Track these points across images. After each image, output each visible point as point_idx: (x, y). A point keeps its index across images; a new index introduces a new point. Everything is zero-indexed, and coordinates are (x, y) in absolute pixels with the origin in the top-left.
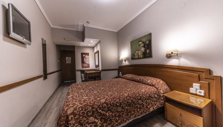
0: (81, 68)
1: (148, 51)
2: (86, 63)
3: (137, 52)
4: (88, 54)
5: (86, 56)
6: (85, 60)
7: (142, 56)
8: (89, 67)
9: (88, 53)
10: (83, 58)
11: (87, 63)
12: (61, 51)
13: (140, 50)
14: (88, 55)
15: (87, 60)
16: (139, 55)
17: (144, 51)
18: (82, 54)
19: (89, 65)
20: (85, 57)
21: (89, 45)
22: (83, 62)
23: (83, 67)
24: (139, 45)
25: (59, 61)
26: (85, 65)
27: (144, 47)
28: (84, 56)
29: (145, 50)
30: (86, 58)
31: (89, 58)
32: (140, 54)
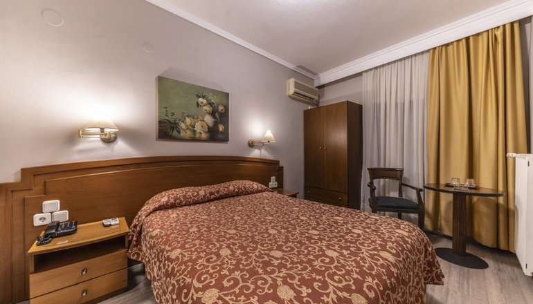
1: (221, 128)
3: (188, 121)
7: (204, 136)
13: (200, 118)
16: (195, 131)
17: (211, 124)
24: (198, 105)
27: (213, 114)
29: (216, 124)
32: (198, 128)
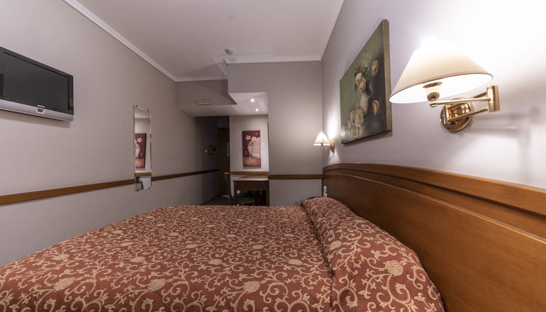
0: (241, 169)
2: (252, 156)
4: (257, 134)
5: (254, 139)
6: (250, 148)
8: (259, 166)
9: (259, 132)
10: (246, 144)
11: (255, 155)
12: (220, 129)
14: (259, 136)
15: (256, 147)
18: (245, 134)
19: (259, 160)
20: (250, 140)
21: (257, 110)
22: (246, 154)
23: (245, 165)
25: (206, 151)
26: (250, 161)
28: (248, 138)
30: (252, 144)
31: (259, 144)
